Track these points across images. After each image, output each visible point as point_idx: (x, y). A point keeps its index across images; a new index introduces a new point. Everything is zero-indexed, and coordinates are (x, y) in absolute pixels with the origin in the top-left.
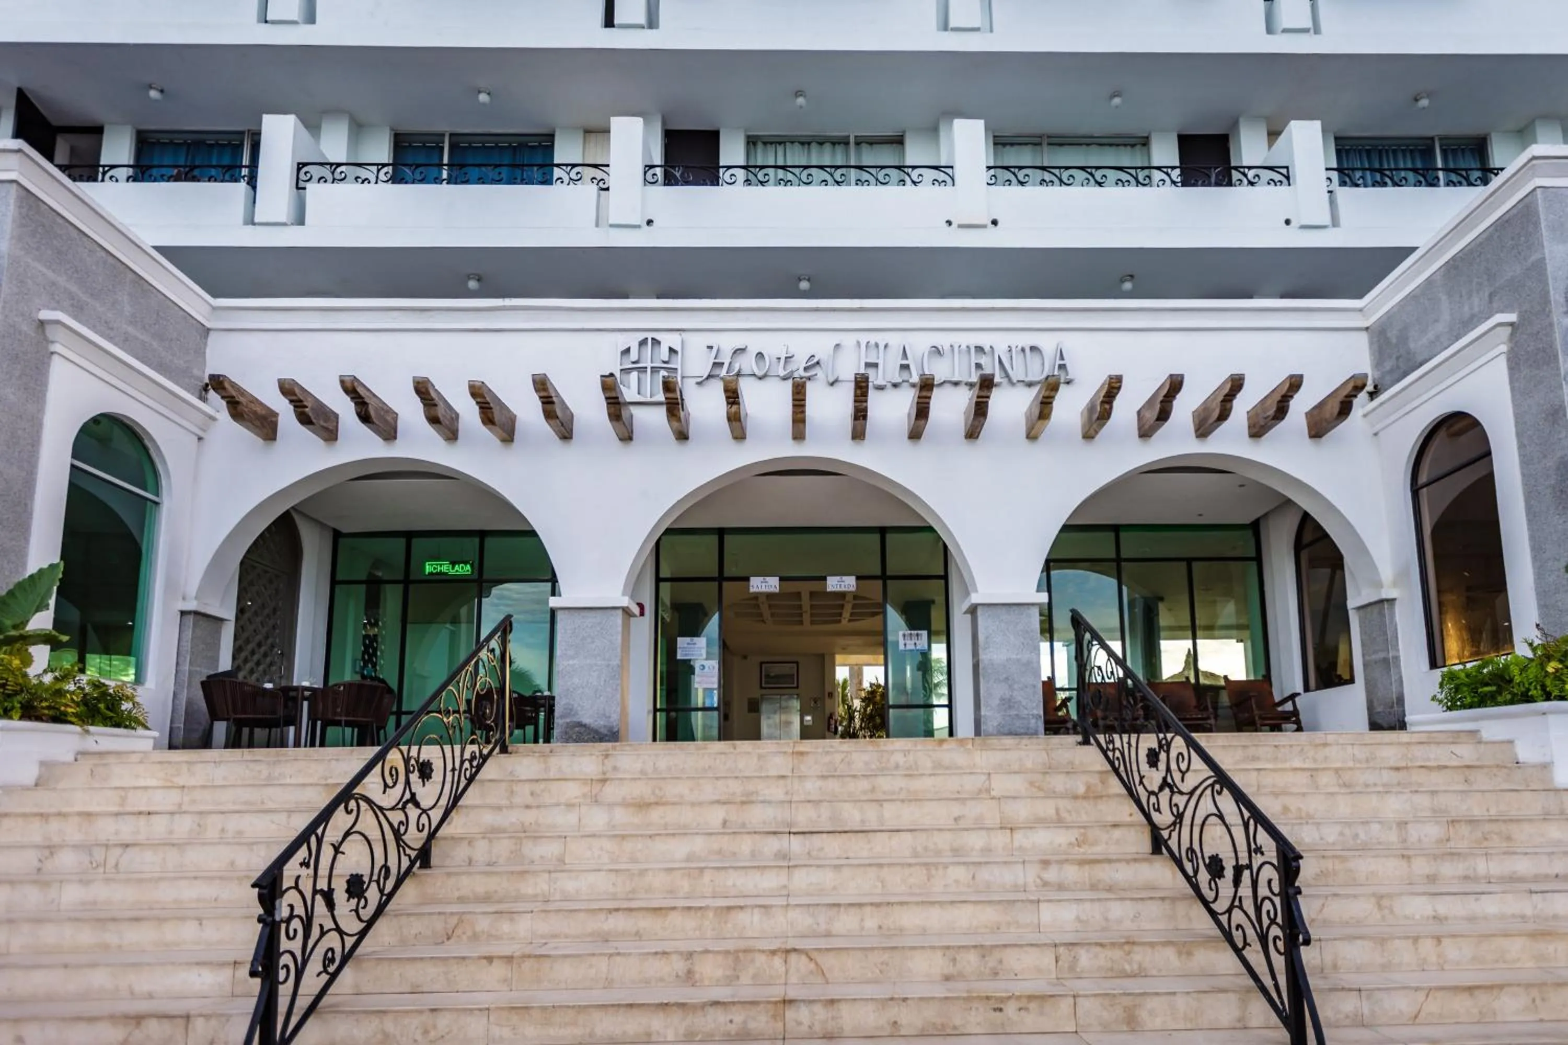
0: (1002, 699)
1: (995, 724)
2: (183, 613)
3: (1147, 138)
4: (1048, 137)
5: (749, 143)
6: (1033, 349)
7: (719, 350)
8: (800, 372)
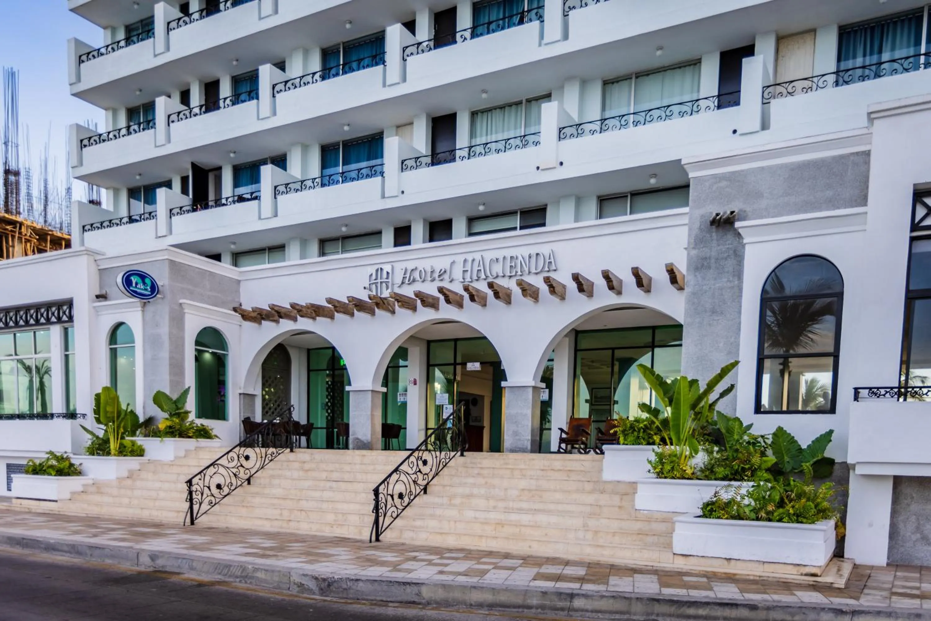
0: (513, 431)
1: (510, 442)
2: (240, 394)
3: (700, 59)
4: (636, 74)
5: (474, 114)
6: (537, 254)
7: (406, 270)
8: (437, 278)
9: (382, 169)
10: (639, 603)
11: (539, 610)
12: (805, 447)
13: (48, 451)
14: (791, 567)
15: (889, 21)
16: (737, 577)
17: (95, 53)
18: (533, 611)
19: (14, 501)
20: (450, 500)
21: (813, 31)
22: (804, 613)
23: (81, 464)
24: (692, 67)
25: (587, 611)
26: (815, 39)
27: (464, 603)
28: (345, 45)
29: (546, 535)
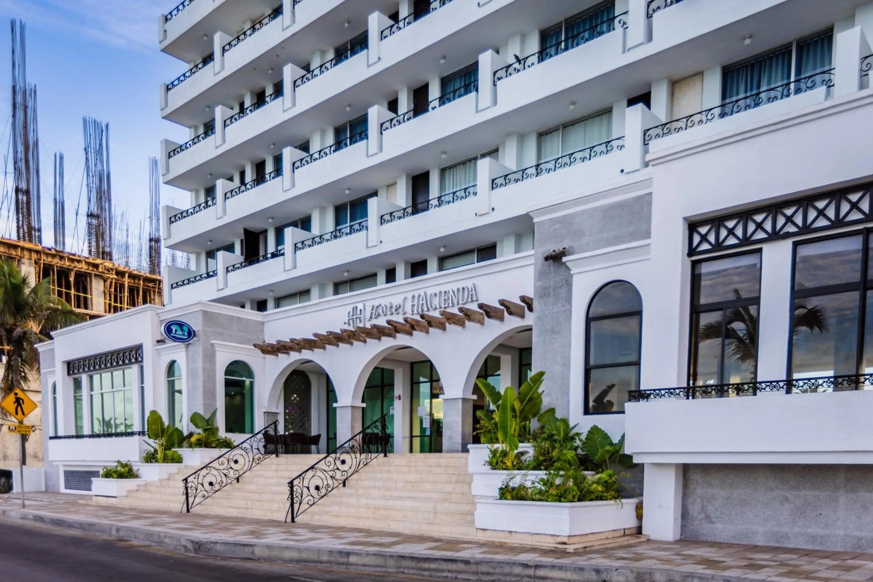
0: (449, 436)
1: (447, 445)
2: (264, 413)
3: (612, 107)
4: (563, 125)
5: (443, 171)
6: (463, 288)
7: (373, 307)
8: (394, 312)
9: (367, 224)
10: (391, 559)
11: (328, 564)
12: (617, 442)
13: (116, 460)
14: (550, 537)
15: (766, 57)
16: (507, 545)
17: (179, 150)
18: (324, 565)
19: (94, 498)
20: (357, 491)
21: (700, 74)
22: (502, 567)
23: (138, 470)
24: (608, 114)
25: (358, 565)
26: (703, 80)
27: (281, 559)
28: (351, 123)
29: (405, 516)
